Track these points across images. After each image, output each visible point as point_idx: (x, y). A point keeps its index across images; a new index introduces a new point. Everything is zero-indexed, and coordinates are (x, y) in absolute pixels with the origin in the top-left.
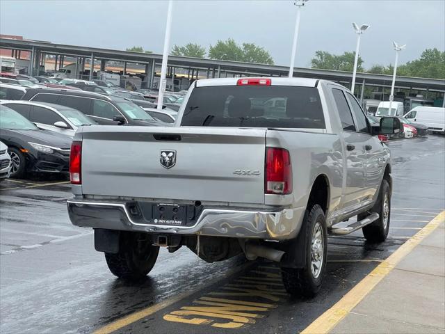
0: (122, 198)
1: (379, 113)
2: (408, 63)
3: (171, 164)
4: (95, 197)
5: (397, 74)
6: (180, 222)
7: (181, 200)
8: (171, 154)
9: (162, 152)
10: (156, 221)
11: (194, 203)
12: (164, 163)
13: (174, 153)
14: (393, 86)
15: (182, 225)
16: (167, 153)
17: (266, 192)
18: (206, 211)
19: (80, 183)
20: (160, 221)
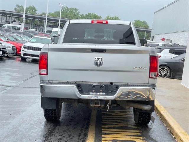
0: (69, 82)
1: (53, 33)
2: (55, 12)
3: (100, 64)
4: (54, 82)
5: (61, 17)
6: (104, 94)
7: (102, 82)
8: (100, 60)
9: (95, 58)
10: (91, 93)
11: (109, 84)
12: (96, 64)
13: (102, 59)
14: (60, 22)
15: (105, 95)
16: (98, 59)
17: (150, 77)
18: (120, 88)
19: (47, 74)
20: (93, 93)
